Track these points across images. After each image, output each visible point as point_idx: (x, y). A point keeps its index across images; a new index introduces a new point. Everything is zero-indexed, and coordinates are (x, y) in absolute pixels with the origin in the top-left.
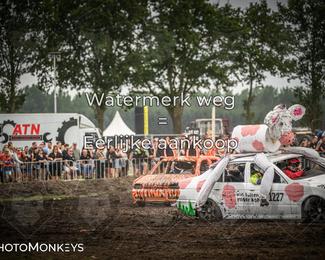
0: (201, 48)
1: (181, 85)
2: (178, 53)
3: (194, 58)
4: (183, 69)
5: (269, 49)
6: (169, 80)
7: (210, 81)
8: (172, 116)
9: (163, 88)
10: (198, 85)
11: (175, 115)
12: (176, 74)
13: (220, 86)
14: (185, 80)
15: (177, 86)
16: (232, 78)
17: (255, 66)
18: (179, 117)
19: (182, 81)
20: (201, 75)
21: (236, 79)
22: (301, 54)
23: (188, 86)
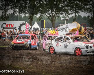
0: (61, 3)
1: (55, 14)
2: (54, 5)
3: (59, 6)
4: (56, 9)
5: (81, 4)
6: (52, 12)
7: (64, 13)
8: (52, 23)
9: (50, 15)
10: (60, 14)
11: (53, 23)
12: (54, 11)
13: (67, 15)
14: (56, 12)
15: (54, 14)
16: (70, 12)
17: (77, 9)
18: (54, 23)
19: (55, 13)
20: (61, 11)
21: (71, 12)
22: (90, 6)
23: (57, 15)
